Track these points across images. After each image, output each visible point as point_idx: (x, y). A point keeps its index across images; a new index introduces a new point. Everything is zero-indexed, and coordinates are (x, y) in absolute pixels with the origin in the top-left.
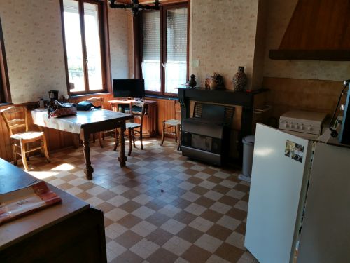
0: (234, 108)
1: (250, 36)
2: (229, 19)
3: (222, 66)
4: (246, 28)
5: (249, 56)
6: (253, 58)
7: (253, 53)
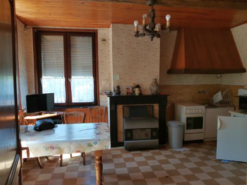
0: (153, 106)
1: (156, 61)
2: (142, 49)
3: (138, 79)
4: (153, 55)
5: (156, 72)
6: (159, 74)
7: (158, 70)
